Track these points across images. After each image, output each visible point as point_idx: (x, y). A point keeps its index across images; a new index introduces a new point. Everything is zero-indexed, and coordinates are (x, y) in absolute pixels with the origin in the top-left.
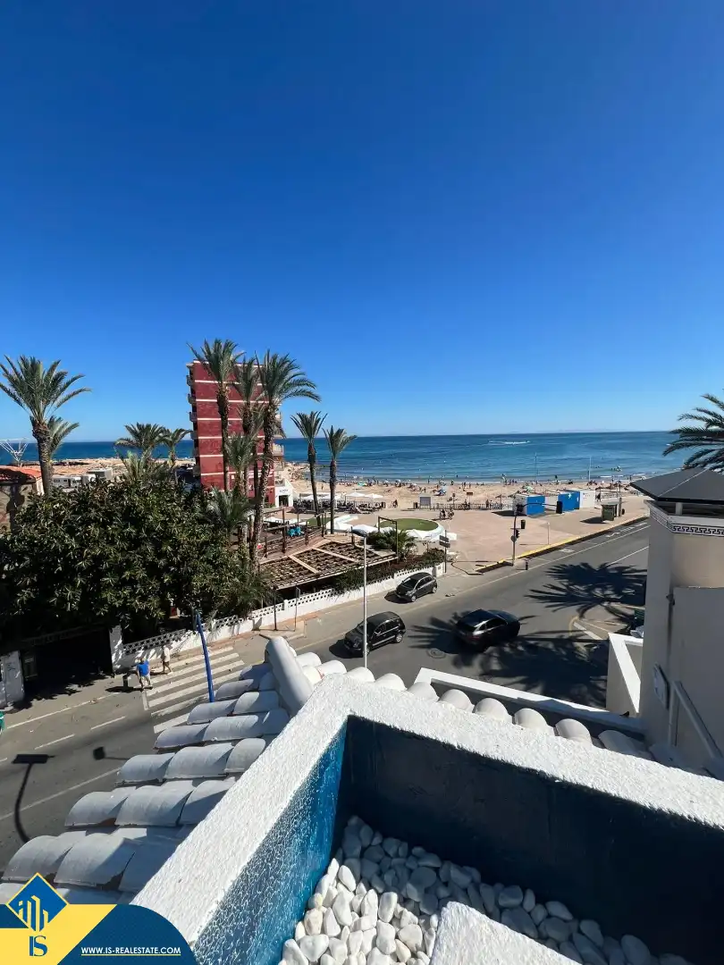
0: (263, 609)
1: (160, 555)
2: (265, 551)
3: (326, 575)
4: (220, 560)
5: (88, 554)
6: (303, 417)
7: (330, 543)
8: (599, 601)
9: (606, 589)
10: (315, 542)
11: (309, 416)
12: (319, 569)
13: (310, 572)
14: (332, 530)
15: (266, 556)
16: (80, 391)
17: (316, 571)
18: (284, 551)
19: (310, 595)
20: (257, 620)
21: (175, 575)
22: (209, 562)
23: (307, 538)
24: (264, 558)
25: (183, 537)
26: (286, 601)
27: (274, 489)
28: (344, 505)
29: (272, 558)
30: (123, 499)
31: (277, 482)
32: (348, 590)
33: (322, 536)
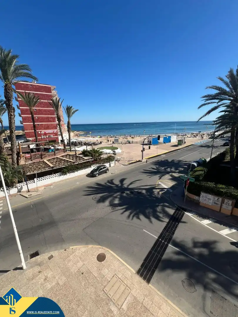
0: (23, 183)
2: (31, 158)
3: (57, 167)
7: (67, 155)
8: (168, 173)
9: (172, 168)
10: (59, 155)
13: (50, 166)
17: (52, 166)
18: (42, 158)
20: (19, 188)
23: (55, 153)
24: (30, 161)
26: (35, 179)
27: (58, 137)
29: (34, 161)
32: (69, 173)
33: (64, 152)
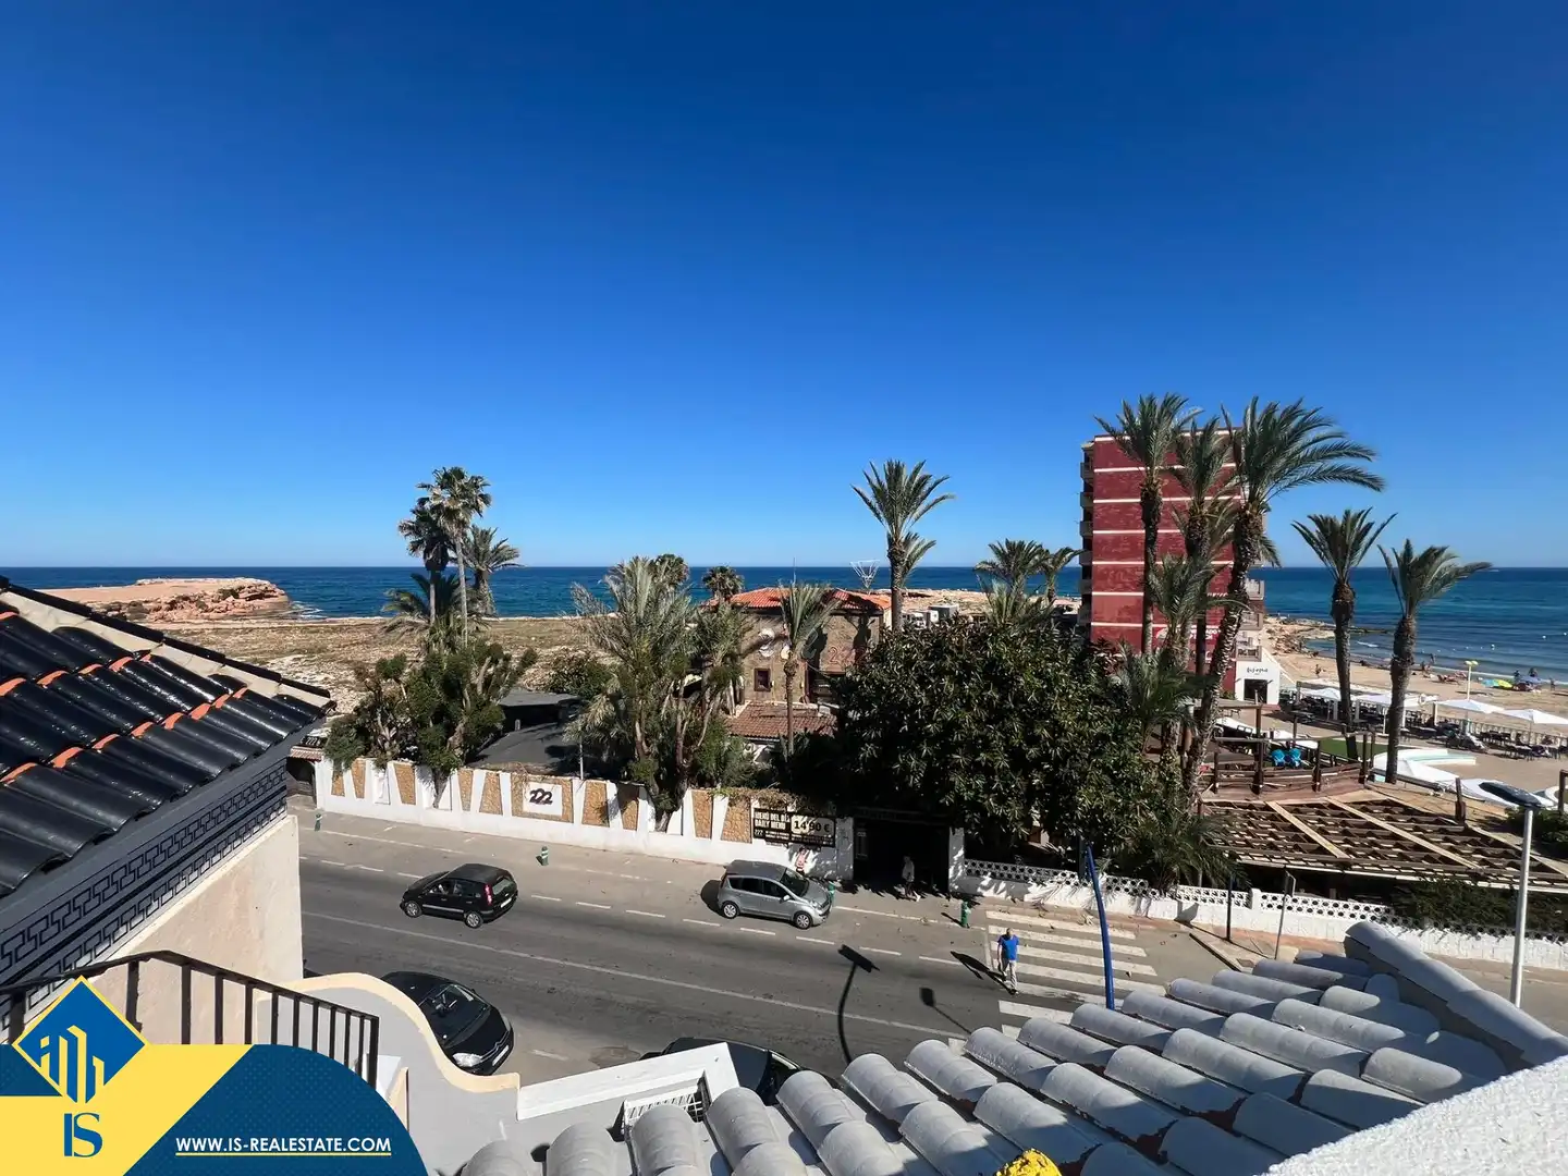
0: (1203, 890)
1: (1033, 740)
2: (1213, 780)
3: (1368, 870)
4: (1124, 774)
5: (939, 716)
6: (1322, 523)
7: (1384, 803)
10: (1340, 791)
11: (1340, 521)
12: (1348, 851)
13: (1323, 851)
14: (1390, 775)
15: (1214, 790)
16: (943, 498)
17: (1340, 854)
18: (1256, 791)
19: (1321, 900)
20: (1187, 905)
21: (1049, 777)
22: (1107, 771)
23: (1317, 777)
24: (1208, 792)
25: (1068, 721)
26: (1257, 892)
27: (1239, 666)
28: (1430, 723)
29: (1227, 796)
30: (987, 648)
31: (1242, 652)
32: (1436, 925)
33: (1361, 781)
